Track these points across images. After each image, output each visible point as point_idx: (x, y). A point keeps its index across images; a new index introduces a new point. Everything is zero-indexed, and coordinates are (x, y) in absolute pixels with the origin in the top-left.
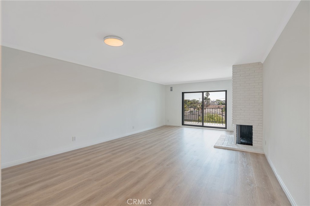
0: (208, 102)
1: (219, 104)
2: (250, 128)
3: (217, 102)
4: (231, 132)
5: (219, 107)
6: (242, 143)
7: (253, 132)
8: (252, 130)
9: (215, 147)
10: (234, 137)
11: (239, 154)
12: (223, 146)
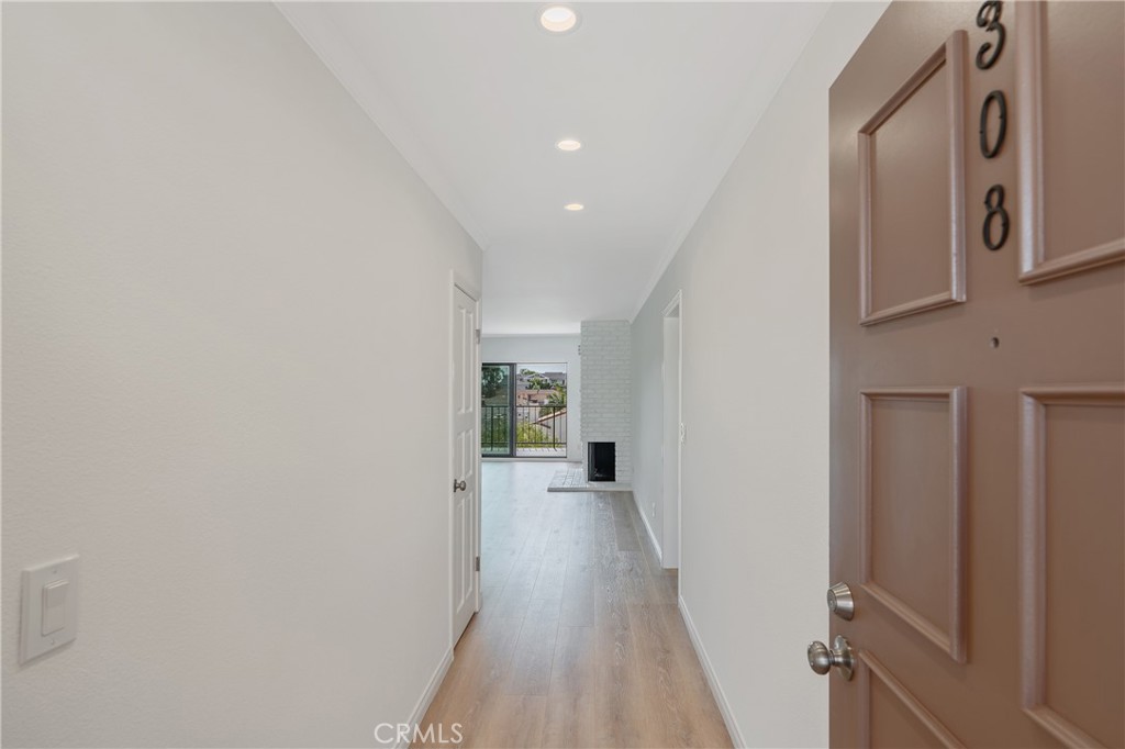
0: (492, 377)
1: (531, 387)
2: (611, 446)
3: (525, 378)
4: (578, 462)
5: (530, 396)
6: (597, 479)
7: (616, 454)
8: (614, 450)
9: (550, 490)
10: (582, 471)
11: (593, 495)
12: (565, 486)
